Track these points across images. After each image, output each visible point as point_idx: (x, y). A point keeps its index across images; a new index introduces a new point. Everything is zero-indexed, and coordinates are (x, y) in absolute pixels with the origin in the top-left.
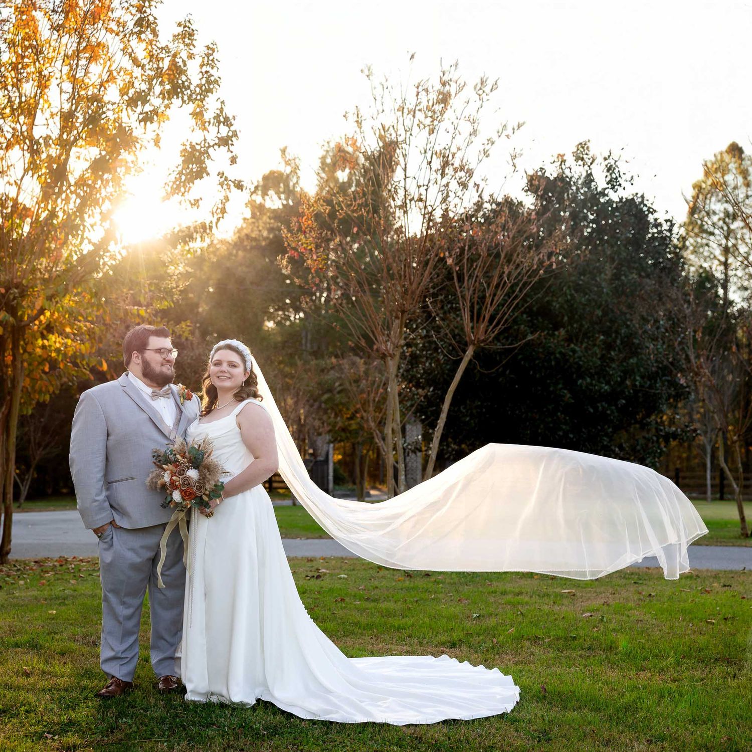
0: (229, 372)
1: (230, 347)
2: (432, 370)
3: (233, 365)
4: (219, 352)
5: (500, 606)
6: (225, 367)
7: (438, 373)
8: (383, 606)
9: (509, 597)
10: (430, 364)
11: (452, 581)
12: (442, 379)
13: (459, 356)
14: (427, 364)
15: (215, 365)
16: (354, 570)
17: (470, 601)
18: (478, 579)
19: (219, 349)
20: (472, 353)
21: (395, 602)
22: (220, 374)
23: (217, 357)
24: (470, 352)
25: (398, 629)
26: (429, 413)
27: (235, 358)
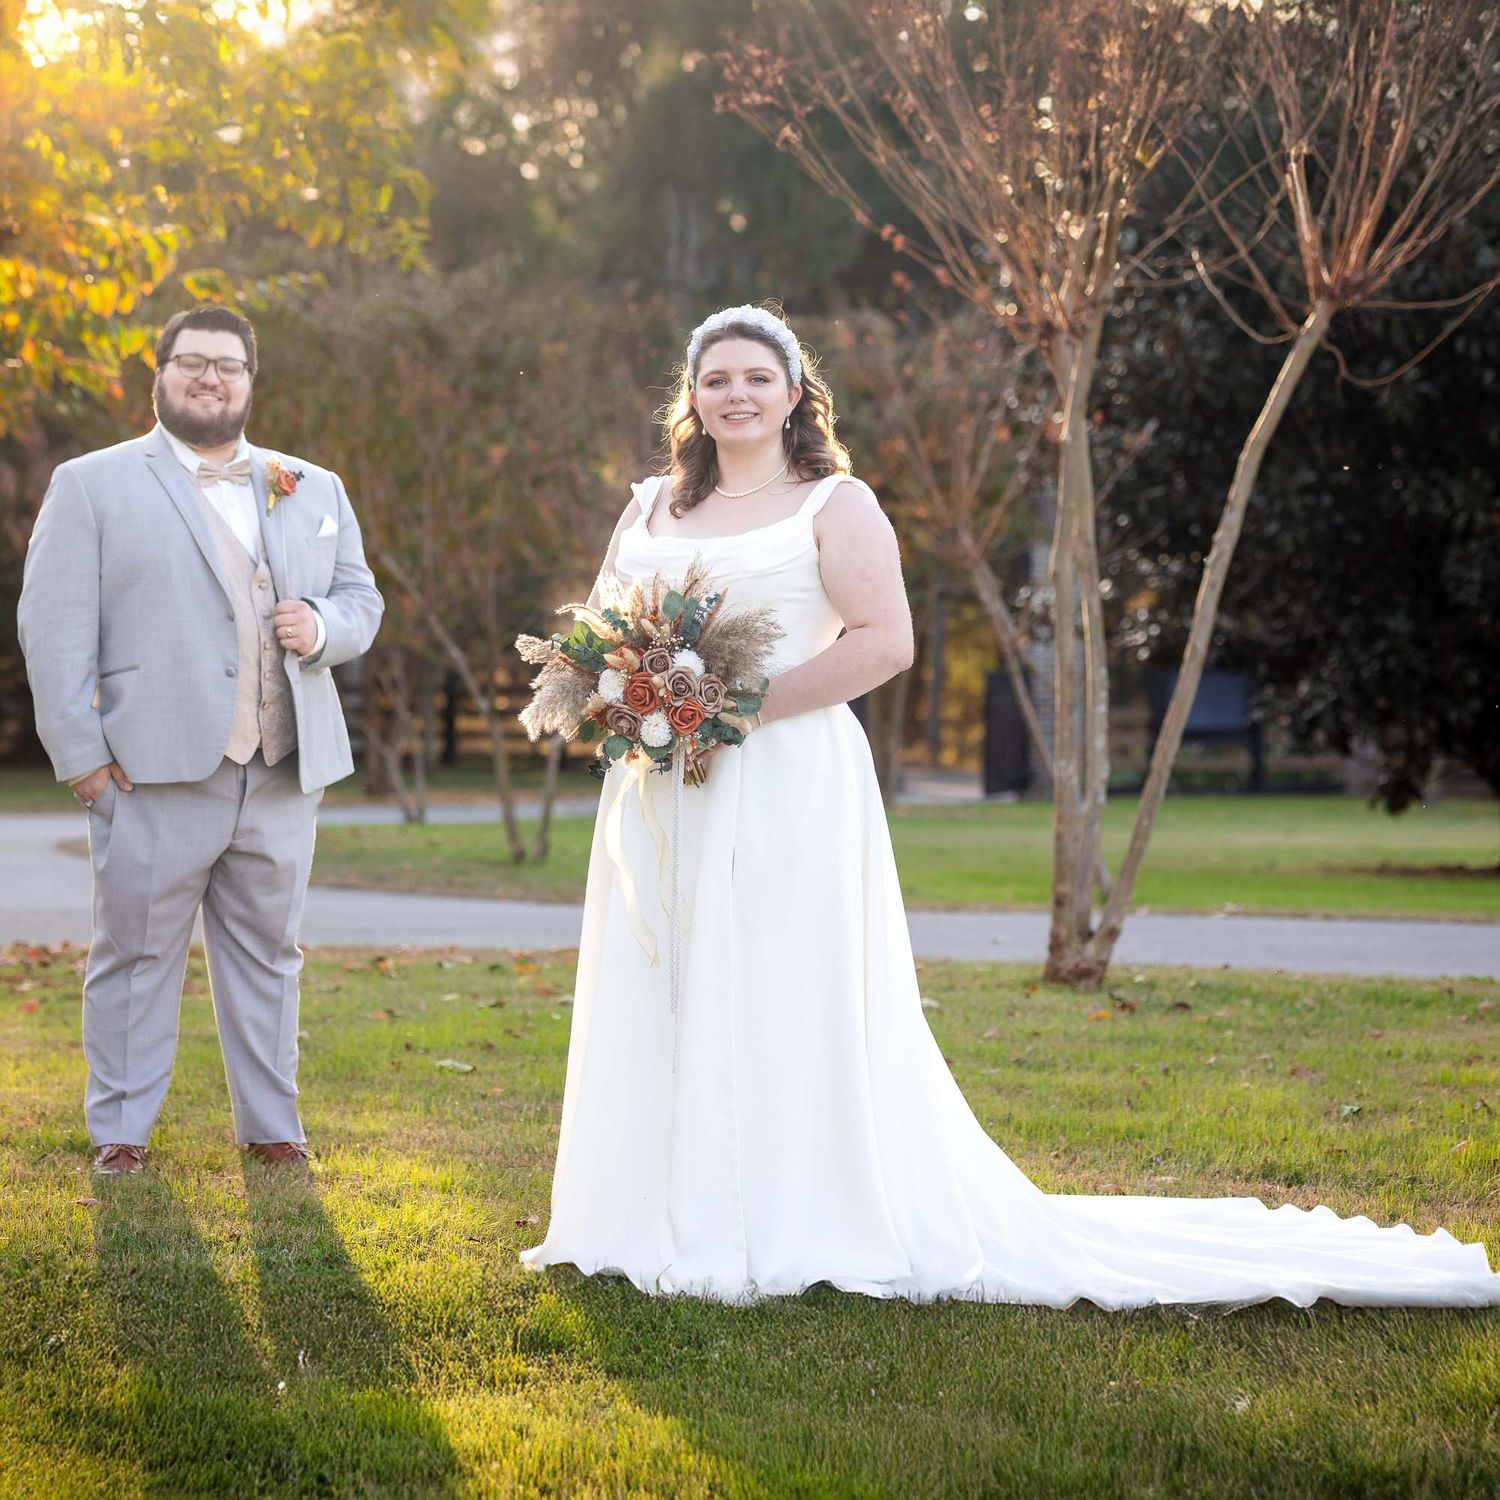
0: (753, 400)
1: (741, 331)
2: (1156, 365)
3: (758, 378)
4: (716, 347)
5: (1418, 1090)
6: (740, 387)
7: (1177, 375)
8: (1073, 1080)
9: (1444, 1067)
10: (1150, 344)
11: (1261, 1024)
12: (1187, 397)
13: (1282, 332)
14: (1140, 346)
15: (712, 384)
16: (952, 988)
17: (1324, 1074)
18: (1339, 1020)
19: (711, 339)
20: (1325, 325)
21: (1105, 1071)
22: (731, 409)
23: (709, 365)
24: (1316, 321)
25: (1133, 1136)
26: (1143, 508)
27: (760, 357)
